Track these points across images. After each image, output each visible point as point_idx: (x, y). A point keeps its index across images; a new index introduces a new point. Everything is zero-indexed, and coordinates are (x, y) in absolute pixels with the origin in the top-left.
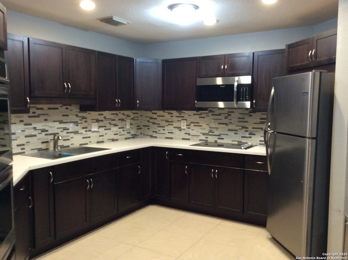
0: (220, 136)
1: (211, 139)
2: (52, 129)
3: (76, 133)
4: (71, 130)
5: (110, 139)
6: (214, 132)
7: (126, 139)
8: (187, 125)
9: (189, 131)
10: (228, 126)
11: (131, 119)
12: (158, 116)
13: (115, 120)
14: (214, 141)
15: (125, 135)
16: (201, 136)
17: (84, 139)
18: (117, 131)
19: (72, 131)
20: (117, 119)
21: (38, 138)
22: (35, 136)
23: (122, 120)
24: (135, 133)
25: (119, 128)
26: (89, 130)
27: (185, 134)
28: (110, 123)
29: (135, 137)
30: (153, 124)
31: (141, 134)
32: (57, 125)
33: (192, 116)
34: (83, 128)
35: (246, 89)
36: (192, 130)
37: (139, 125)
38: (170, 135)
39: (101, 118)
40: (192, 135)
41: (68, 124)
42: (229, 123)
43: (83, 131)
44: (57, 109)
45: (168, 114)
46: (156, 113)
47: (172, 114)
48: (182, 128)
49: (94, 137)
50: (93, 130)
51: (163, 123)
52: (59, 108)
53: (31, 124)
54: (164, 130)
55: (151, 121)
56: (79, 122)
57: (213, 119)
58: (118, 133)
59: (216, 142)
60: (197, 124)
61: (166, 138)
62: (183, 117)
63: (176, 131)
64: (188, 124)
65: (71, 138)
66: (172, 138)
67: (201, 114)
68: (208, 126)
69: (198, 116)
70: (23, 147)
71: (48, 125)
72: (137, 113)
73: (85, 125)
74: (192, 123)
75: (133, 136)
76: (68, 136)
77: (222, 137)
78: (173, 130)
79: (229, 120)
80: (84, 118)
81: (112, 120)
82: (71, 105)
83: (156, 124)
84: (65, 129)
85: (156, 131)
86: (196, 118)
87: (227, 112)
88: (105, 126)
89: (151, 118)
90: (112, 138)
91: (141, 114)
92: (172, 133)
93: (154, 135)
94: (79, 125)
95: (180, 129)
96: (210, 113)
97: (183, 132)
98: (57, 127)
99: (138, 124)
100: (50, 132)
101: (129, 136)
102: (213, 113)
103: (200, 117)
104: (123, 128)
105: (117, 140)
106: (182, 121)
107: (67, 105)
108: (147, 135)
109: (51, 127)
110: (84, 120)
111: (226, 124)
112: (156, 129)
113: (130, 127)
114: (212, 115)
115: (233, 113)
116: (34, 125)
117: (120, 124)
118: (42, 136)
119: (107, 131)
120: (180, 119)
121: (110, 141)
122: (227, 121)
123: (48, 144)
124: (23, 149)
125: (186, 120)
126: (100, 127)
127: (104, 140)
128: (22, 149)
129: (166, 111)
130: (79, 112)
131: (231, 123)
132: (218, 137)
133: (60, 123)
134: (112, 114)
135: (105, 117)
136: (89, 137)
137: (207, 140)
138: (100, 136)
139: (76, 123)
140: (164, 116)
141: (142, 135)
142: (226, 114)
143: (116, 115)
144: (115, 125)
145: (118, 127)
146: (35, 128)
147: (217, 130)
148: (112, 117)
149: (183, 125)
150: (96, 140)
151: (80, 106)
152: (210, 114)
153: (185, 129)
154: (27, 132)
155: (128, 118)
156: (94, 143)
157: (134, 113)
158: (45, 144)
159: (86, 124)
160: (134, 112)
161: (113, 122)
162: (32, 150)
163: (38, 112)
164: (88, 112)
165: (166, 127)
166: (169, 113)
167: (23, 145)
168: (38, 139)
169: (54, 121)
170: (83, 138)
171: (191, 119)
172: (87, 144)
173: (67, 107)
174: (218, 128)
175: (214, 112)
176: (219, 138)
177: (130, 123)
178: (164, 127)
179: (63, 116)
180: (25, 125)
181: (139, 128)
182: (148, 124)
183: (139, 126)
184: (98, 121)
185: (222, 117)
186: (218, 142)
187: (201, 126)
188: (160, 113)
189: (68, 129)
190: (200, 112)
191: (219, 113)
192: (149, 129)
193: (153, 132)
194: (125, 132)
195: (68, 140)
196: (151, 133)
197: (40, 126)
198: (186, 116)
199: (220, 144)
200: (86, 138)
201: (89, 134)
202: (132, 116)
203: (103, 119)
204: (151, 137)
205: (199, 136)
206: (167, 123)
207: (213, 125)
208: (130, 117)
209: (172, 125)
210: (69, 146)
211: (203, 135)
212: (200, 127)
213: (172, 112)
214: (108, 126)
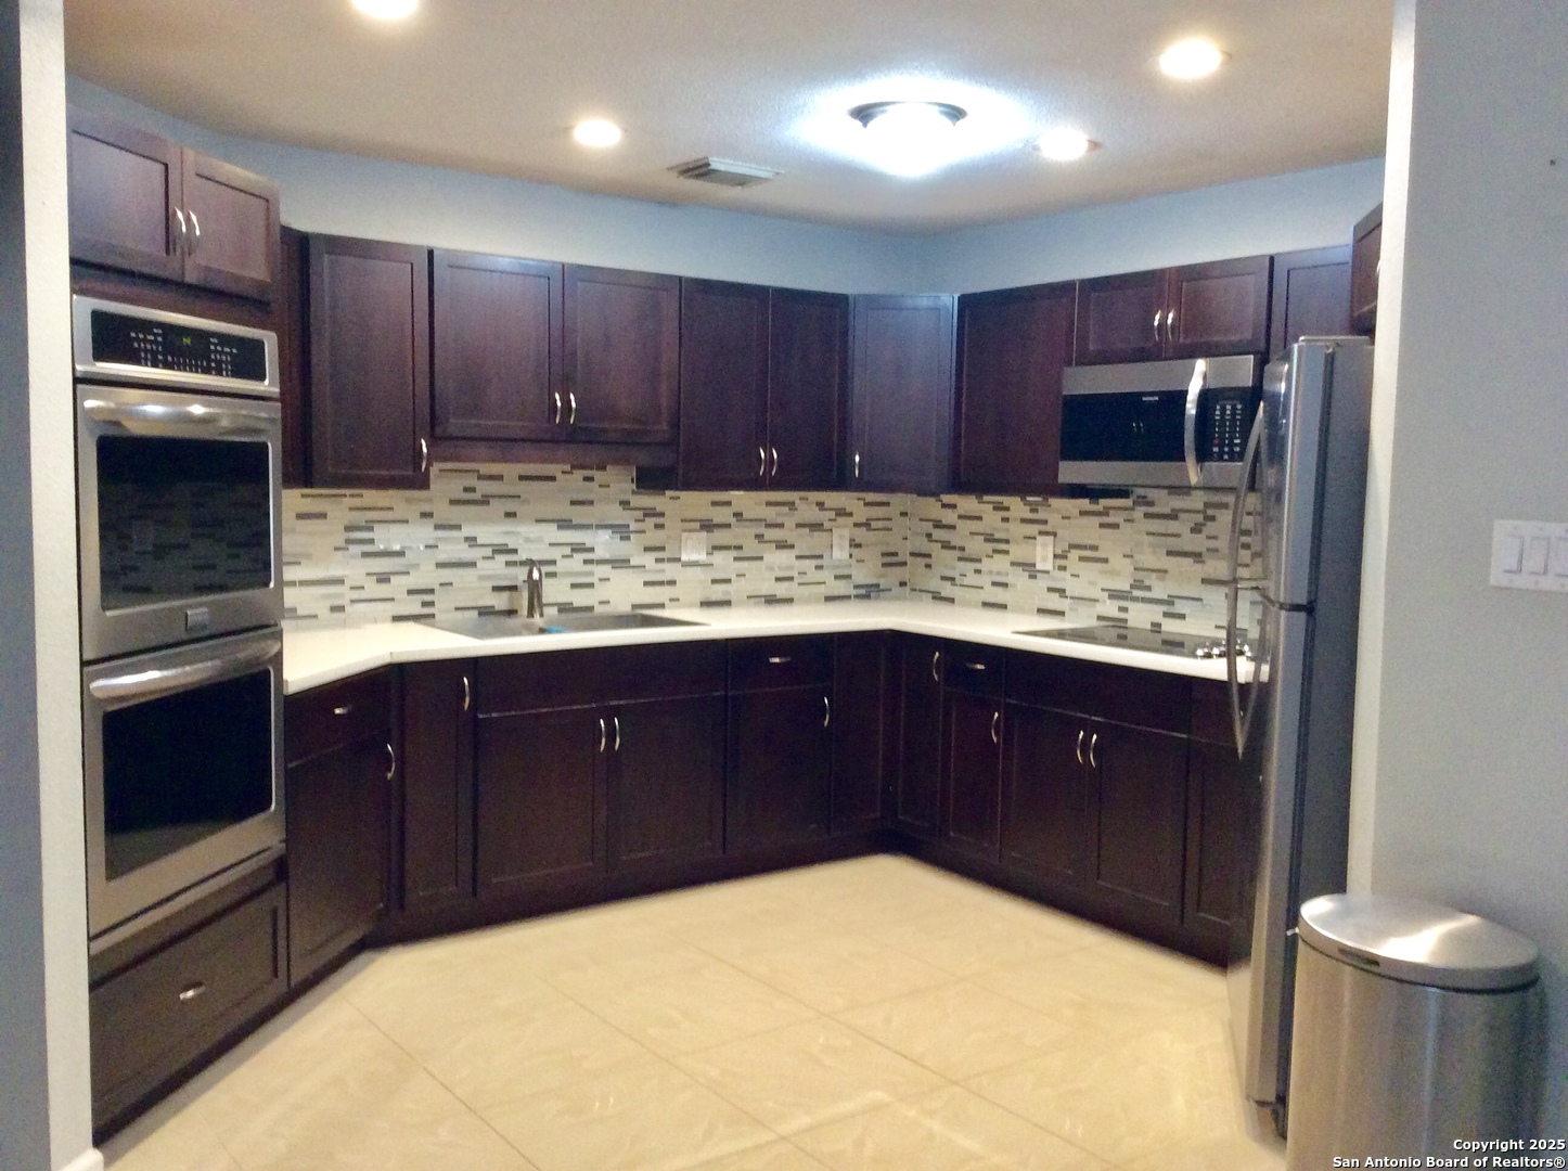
0: (1171, 603)
1: (1140, 616)
2: (531, 546)
3: (620, 563)
4: (599, 553)
5: (760, 596)
6: (1149, 588)
7: (829, 599)
8: (1055, 556)
9: (1064, 580)
10: (1203, 562)
11: (856, 525)
12: (960, 517)
13: (781, 526)
14: (1149, 627)
15: (824, 583)
16: (1104, 602)
17: (650, 589)
18: (791, 568)
19: (607, 556)
20: (790, 522)
21: (481, 573)
22: (473, 564)
23: (816, 527)
24: (874, 581)
25: (799, 557)
26: (669, 556)
27: (1050, 590)
28: (759, 537)
29: (872, 594)
30: (943, 547)
31: (903, 584)
32: (551, 533)
33: (1075, 518)
34: (647, 549)
35: (1234, 408)
36: (1072, 575)
37: (892, 549)
38: (999, 595)
39: (721, 515)
40: (1071, 598)
41: (589, 532)
42: (1208, 550)
43: (648, 560)
44: (553, 479)
45: (995, 509)
46: (954, 506)
47: (1007, 509)
48: (1038, 567)
49: (693, 583)
50: (684, 558)
51: (976, 546)
52: (559, 476)
53: (459, 527)
54: (978, 571)
55: (939, 534)
56: (633, 526)
57: (1149, 534)
58: (795, 574)
59: (1156, 627)
60: (1092, 555)
61: (986, 605)
62: (1045, 522)
63: (1019, 578)
64: (1059, 552)
65: (600, 580)
66: (1004, 607)
67: (1105, 512)
68: (1128, 560)
69: (1096, 520)
70: (428, 598)
71: (519, 533)
72: (887, 504)
73: (655, 537)
74: (1073, 546)
75: (863, 591)
76: (591, 574)
77: (1180, 607)
78: (1007, 574)
79: (1208, 537)
80: (650, 513)
81: (769, 526)
82: (602, 468)
83: (954, 548)
84: (578, 548)
85: (949, 573)
86: (1088, 530)
87: (1200, 506)
88: (739, 548)
89: (938, 525)
90: (764, 593)
91: (902, 509)
92: (1005, 585)
93: (947, 590)
94: (632, 536)
95: (1030, 568)
96: (1138, 508)
97: (1042, 583)
98: (548, 541)
99: (888, 544)
100: (523, 555)
101: (842, 588)
102: (1151, 510)
103: (1102, 526)
104: (821, 557)
105: (790, 601)
106: (1039, 538)
107: (592, 469)
108: (924, 591)
109: (528, 540)
110: (651, 522)
111: (1197, 557)
112: (954, 568)
113: (851, 556)
114: (1147, 516)
115: (1223, 511)
116: (467, 531)
117: (806, 542)
118: (497, 568)
119: (745, 564)
120: (1033, 529)
121: (755, 604)
122: (1197, 543)
123: (514, 594)
124: (432, 604)
125: (1055, 535)
126: (715, 548)
127: (733, 598)
128: (425, 604)
129: (986, 498)
130: (633, 492)
131: (1216, 550)
132: (1165, 608)
133: (559, 527)
134: (769, 504)
135: (738, 515)
136: (672, 583)
137: (1126, 621)
138: (714, 581)
139: (622, 532)
140: (979, 518)
141: (908, 588)
142: (1198, 512)
143: (785, 509)
144: (782, 545)
145: (792, 554)
146: (471, 541)
147: (1163, 579)
148: (771, 514)
149: (1043, 553)
150: (700, 597)
151: (639, 470)
152: (1139, 512)
153: (1048, 572)
154: (443, 555)
155: (841, 520)
156: (690, 605)
157: (866, 504)
158: (505, 595)
159: (661, 533)
160: (871, 497)
161: (771, 534)
162: (457, 609)
163: (485, 487)
164: (669, 493)
165: (984, 560)
166: (998, 507)
167: (432, 591)
168: (481, 578)
169: (538, 521)
170: (646, 584)
171: (1069, 533)
172: (662, 606)
173: (588, 473)
174: (1166, 571)
175: (1151, 504)
176: (1166, 615)
177: (851, 540)
178: (980, 561)
179: (573, 503)
180: (438, 527)
181: (891, 560)
182: (925, 546)
183: (895, 554)
184: (707, 526)
185: (1181, 527)
186: (1163, 628)
187: (1106, 561)
188: (967, 503)
189: (592, 550)
190: (1104, 502)
191: (1172, 510)
192: (928, 566)
193: (944, 578)
194: (827, 575)
195: (591, 585)
196: (934, 584)
197: (490, 533)
198: (1054, 520)
199: (1171, 638)
200: (661, 583)
201: (670, 571)
202: (862, 513)
203: (733, 520)
204: (934, 598)
205: (1097, 601)
206: (990, 547)
207: (1150, 559)
208: (851, 518)
209: (1007, 552)
210: (590, 609)
211: (1110, 597)
212: (1099, 566)
213: (1006, 500)
214: (751, 547)
